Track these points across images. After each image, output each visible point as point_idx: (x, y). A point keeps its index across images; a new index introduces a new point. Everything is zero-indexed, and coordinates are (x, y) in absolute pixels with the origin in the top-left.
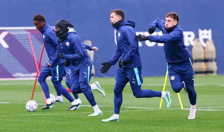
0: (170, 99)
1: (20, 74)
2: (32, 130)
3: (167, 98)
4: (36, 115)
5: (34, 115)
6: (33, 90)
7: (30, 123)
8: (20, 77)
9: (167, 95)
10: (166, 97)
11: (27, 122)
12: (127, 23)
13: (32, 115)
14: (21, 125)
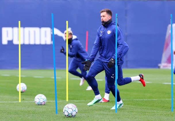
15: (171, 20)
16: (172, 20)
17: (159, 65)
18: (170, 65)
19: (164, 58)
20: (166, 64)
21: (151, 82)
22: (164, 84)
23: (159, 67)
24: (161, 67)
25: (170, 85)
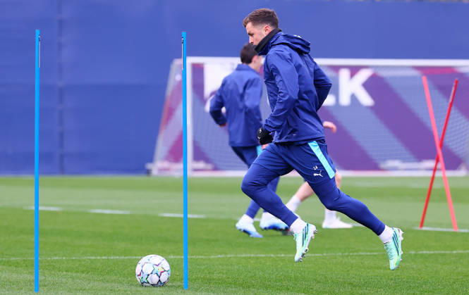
0: (400, 249)
1: (396, 163)
2: (424, 286)
3: (393, 243)
4: (432, 252)
5: (428, 252)
6: (425, 198)
7: (419, 270)
8: (395, 169)
9: (395, 238)
10: (391, 241)
11: (413, 268)
12: (281, 39)
13: (425, 252)
14: (399, 274)
15: (183, 47)
16: (185, 47)
17: (149, 166)
18: (180, 166)
19: (162, 147)
20: (166, 164)
21: (128, 212)
22: (163, 218)
23: (148, 172)
24: (155, 172)
25: (180, 218)
